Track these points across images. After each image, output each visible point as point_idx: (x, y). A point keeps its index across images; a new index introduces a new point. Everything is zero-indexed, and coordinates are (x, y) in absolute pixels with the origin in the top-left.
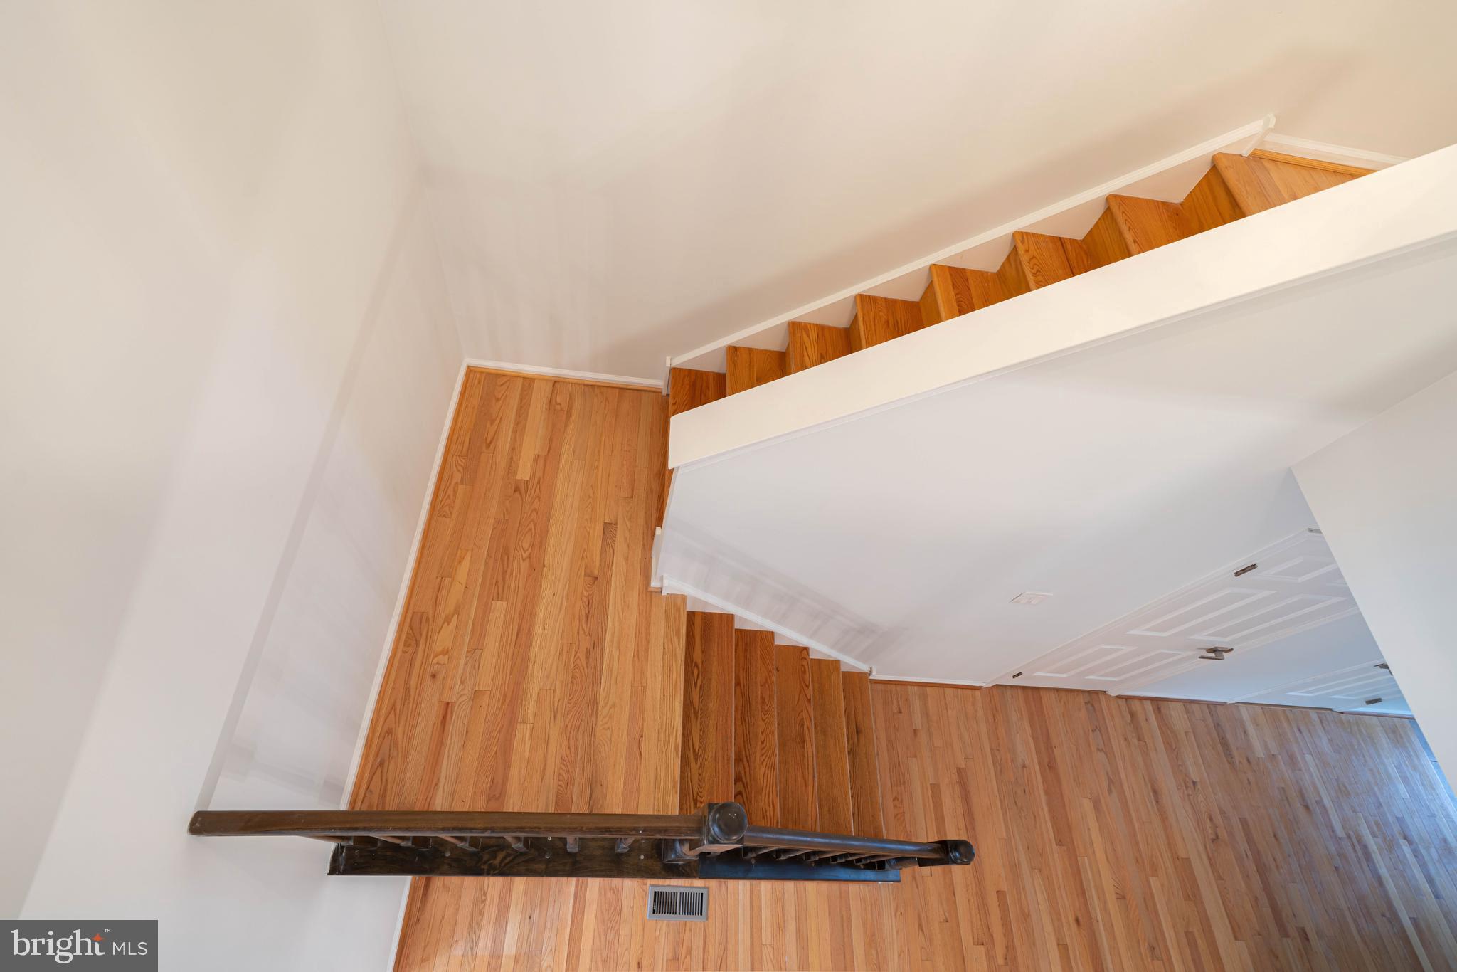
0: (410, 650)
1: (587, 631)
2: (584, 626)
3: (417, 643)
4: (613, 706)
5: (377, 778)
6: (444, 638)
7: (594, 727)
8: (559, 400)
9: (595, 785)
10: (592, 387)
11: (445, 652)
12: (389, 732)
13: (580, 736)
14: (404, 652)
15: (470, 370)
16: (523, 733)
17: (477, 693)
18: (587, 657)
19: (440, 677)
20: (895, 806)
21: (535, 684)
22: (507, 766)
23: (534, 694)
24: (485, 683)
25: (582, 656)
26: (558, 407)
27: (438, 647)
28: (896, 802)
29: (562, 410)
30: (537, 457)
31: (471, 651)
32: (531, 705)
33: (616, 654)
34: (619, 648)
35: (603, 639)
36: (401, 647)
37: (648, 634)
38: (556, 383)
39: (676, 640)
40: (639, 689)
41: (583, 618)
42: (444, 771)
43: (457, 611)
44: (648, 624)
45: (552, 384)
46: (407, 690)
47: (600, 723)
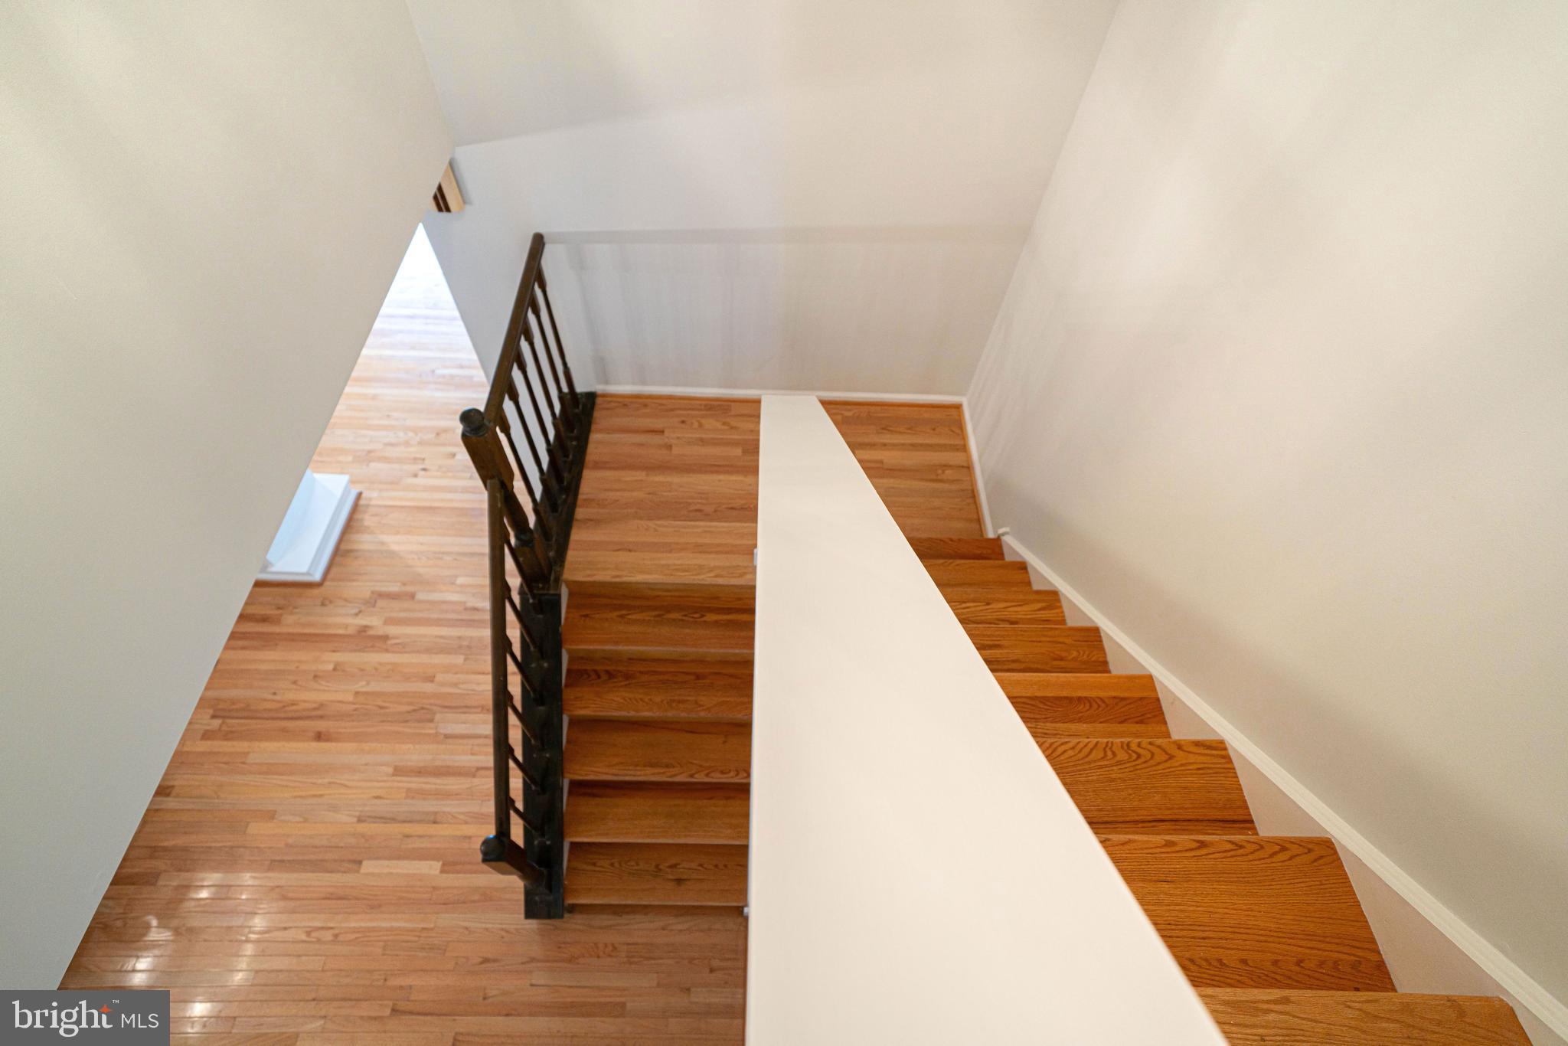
0: (703, 407)
1: (719, 509)
2: (724, 506)
3: (707, 410)
4: (656, 530)
5: (616, 404)
6: (710, 423)
7: (641, 518)
8: (947, 472)
9: (595, 522)
10: (973, 495)
11: (701, 425)
12: (646, 406)
13: (633, 511)
14: (701, 405)
15: (958, 407)
16: (640, 475)
17: (669, 447)
18: (697, 510)
19: (683, 426)
20: (606, 945)
21: (675, 479)
22: (614, 469)
23: (669, 479)
24: (676, 451)
25: (698, 507)
26: (940, 472)
27: (703, 421)
28: (611, 948)
29: (937, 475)
30: (881, 462)
31: (701, 440)
32: (659, 478)
33: (699, 530)
34: (706, 532)
35: (711, 520)
36: (704, 403)
37: (717, 553)
38: (968, 468)
39: (712, 575)
40: (669, 548)
41: (730, 506)
42: (616, 437)
43: (732, 428)
44: (727, 553)
45: (965, 464)
46: (672, 410)
47: (642, 522)
